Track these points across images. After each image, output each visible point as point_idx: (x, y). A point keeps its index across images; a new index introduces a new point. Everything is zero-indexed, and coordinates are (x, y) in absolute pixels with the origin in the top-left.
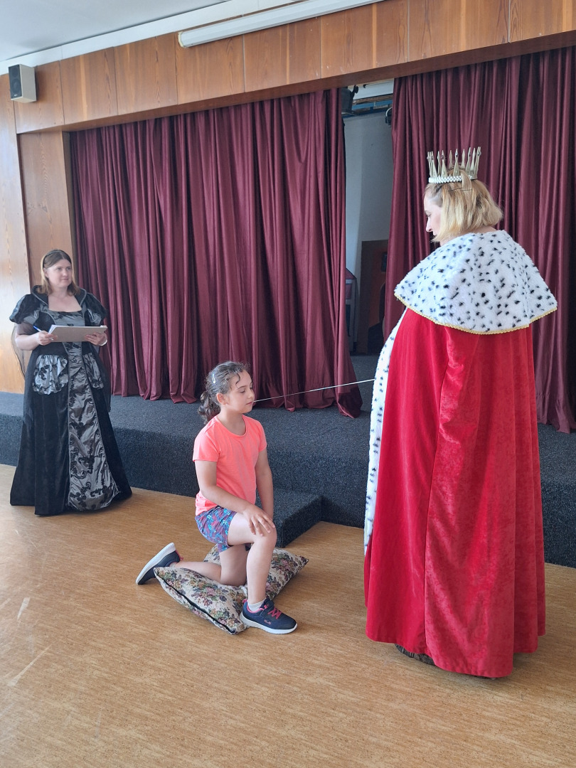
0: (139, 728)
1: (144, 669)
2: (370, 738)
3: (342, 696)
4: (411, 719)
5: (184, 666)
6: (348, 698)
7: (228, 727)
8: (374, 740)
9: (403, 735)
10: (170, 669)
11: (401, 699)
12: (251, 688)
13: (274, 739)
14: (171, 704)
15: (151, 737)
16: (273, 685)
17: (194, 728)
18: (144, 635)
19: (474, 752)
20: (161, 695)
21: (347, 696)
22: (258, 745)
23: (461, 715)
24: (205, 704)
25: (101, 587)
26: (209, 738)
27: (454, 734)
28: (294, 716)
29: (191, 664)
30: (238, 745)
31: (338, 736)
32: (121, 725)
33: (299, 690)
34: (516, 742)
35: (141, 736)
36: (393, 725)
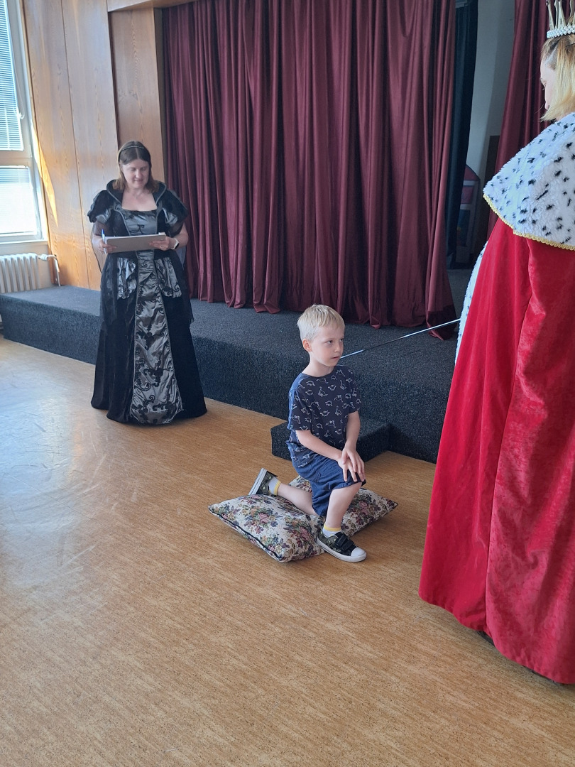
0: (139, 655)
1: (162, 591)
2: (378, 703)
3: (359, 650)
4: (429, 687)
5: (203, 593)
6: (365, 653)
7: (229, 667)
8: (381, 706)
9: (415, 705)
10: (188, 594)
11: (423, 662)
12: (265, 627)
13: (272, 687)
14: (177, 632)
15: (148, 666)
16: (287, 627)
17: (194, 663)
18: (172, 555)
19: (493, 739)
20: (170, 622)
21: (365, 650)
22: (254, 692)
23: (489, 691)
24: (213, 639)
25: (146, 498)
26: (206, 677)
27: (474, 713)
28: (301, 665)
29: (210, 592)
30: (234, 690)
31: (342, 695)
32: (122, 649)
33: (314, 635)
34: (546, 735)
35: (138, 664)
36: (407, 692)
